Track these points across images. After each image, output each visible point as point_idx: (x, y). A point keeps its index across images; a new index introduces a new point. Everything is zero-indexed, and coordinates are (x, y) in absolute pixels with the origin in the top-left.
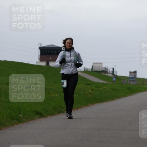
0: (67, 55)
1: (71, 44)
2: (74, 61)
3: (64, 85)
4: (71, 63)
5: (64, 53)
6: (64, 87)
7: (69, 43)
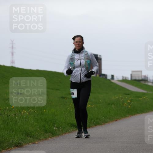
4: (81, 68)
5: (73, 55)
6: (74, 98)
7: (78, 42)
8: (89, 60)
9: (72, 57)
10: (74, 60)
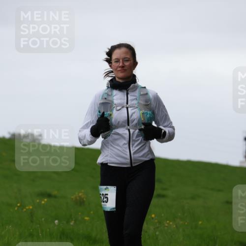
0: (115, 102)
1: (127, 64)
2: (138, 123)
3: (107, 202)
4: (129, 130)
5: (108, 95)
6: (109, 210)
7: (121, 60)
8: (150, 109)
9: (106, 99)
10: (111, 106)
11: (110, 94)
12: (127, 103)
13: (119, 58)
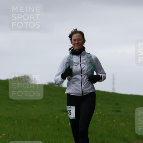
0: (74, 61)
1: (80, 42)
3: (71, 114)
4: (82, 76)
5: (70, 58)
6: (72, 119)
7: (77, 40)
8: (93, 65)
9: (69, 60)
10: (72, 64)
11: (71, 57)
12: (81, 62)
13: (75, 39)
